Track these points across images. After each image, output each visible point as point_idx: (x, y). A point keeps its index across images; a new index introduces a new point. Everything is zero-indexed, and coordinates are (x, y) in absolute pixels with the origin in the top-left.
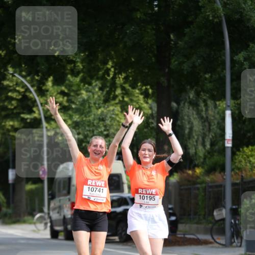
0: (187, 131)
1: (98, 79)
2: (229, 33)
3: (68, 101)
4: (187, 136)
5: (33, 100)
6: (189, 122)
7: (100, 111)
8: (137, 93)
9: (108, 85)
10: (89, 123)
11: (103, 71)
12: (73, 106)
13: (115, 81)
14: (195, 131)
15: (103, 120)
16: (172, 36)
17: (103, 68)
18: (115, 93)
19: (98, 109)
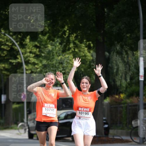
0: (115, 71)
1: (58, 37)
2: (142, 7)
3: (40, 51)
4: (115, 74)
5: (17, 50)
6: (117, 65)
7: (60, 57)
8: (84, 46)
9: (65, 41)
10: (52, 66)
11: (62, 32)
12: (43, 55)
13: (69, 38)
14: (120, 70)
15: (62, 63)
16: (105, 10)
17: (62, 30)
18: (69, 46)
19: (58, 56)
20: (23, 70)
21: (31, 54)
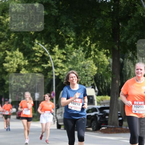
0: (128, 73)
1: (82, 46)
3: (66, 58)
4: (128, 76)
5: (48, 57)
6: (129, 69)
8: (102, 54)
9: (87, 49)
10: (77, 69)
12: (69, 60)
13: (91, 47)
14: (132, 73)
15: (84, 67)
16: (120, 24)
17: (84, 41)
18: (90, 53)
19: (81, 62)
20: (52, 73)
21: (59, 60)
